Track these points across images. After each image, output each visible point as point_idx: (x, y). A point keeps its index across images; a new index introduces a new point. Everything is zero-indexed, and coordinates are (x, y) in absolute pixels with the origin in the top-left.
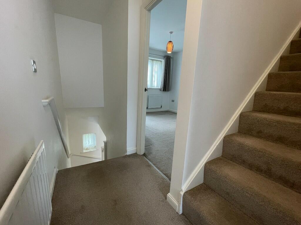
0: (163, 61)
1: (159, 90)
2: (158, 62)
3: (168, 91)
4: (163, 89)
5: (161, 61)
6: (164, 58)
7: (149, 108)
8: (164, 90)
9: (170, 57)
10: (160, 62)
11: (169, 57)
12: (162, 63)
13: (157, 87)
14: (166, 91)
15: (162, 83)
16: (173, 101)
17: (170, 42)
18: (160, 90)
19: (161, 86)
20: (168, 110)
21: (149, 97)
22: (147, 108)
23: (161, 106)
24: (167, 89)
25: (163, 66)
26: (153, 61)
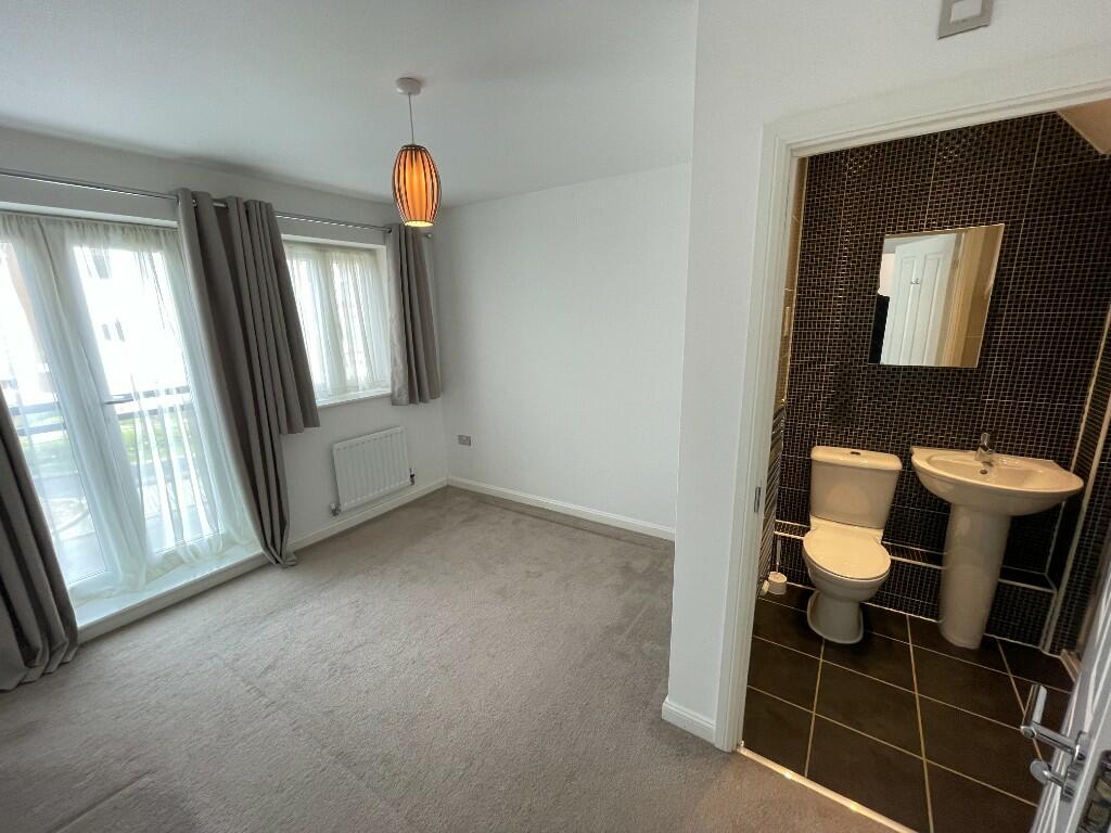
0: (384, 252)
1: (389, 401)
2: (355, 256)
3: (434, 396)
4: (405, 397)
5: (372, 252)
6: (384, 238)
7: (344, 506)
8: (412, 400)
9: (416, 230)
10: (366, 256)
11: (413, 229)
12: (376, 263)
13: (373, 385)
14: (422, 399)
15: (394, 363)
16: (465, 441)
17: (414, 150)
18: (393, 400)
19: (395, 378)
20: (445, 484)
21: (335, 452)
22: (335, 512)
23: (412, 476)
24: (426, 390)
25: (389, 280)
26: (328, 254)
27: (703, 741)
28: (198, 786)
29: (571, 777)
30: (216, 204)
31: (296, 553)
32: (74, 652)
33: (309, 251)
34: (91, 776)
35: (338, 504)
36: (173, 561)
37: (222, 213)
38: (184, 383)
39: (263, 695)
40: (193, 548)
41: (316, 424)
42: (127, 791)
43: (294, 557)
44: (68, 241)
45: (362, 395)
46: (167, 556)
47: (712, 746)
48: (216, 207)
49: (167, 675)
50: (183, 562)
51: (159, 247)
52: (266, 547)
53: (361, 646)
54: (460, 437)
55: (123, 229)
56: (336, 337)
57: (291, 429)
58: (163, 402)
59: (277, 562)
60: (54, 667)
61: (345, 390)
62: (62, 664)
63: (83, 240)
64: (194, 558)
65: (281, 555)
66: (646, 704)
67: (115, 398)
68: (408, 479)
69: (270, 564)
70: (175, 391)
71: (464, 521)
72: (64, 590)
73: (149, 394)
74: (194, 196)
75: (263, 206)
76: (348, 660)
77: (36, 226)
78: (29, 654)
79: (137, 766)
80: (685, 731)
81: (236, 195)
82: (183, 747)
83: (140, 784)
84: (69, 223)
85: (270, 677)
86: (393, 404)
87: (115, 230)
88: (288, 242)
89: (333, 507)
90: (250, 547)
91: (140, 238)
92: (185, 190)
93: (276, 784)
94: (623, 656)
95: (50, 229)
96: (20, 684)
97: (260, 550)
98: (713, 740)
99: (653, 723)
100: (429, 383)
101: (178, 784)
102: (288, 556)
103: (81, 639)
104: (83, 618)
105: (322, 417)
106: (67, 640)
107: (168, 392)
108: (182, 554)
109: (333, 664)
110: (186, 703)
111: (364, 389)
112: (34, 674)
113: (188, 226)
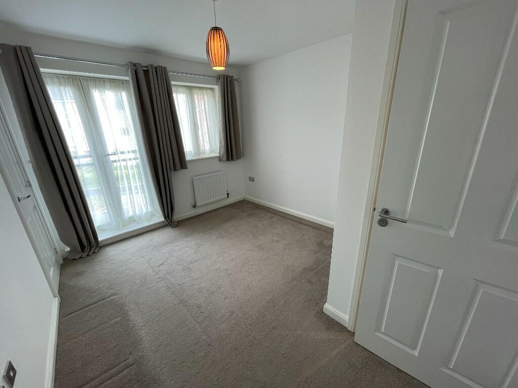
0: (217, 88)
1: (218, 159)
2: (205, 92)
3: (238, 158)
4: (225, 158)
5: (212, 89)
6: (217, 82)
7: (198, 204)
8: (228, 159)
9: (232, 77)
10: (209, 91)
11: (230, 77)
12: (214, 95)
13: (211, 152)
14: (232, 159)
15: (221, 142)
16: (252, 179)
17: (216, 29)
18: (220, 159)
19: (221, 149)
20: (243, 199)
21: (194, 181)
22: (194, 206)
23: (228, 194)
24: (235, 156)
25: (219, 102)
26: (192, 91)
27: (341, 325)
28: (131, 302)
29: (274, 328)
30: (144, 68)
31: (178, 222)
32: (97, 249)
33: (185, 90)
34: (97, 293)
35: (195, 203)
36: (132, 220)
37: (146, 72)
38: (133, 149)
39: (157, 274)
40: (139, 216)
41: (186, 168)
42: (108, 299)
43: (176, 223)
44: (90, 88)
45: (207, 156)
46: (130, 218)
47: (346, 328)
48: (144, 70)
49: (127, 261)
50: (135, 221)
51: (124, 89)
52: (165, 218)
53: (196, 261)
54: (250, 178)
55: (110, 81)
56: (196, 129)
57: (175, 169)
58: (127, 156)
59: (170, 224)
60: (91, 254)
61: (199, 154)
62: (94, 253)
63: (96, 87)
64: (139, 220)
65: (171, 222)
66: (317, 304)
67: (110, 154)
68: (226, 195)
69: (167, 225)
70: (131, 152)
71: (248, 215)
72: (94, 227)
73: (122, 153)
74: (135, 65)
75: (163, 68)
76: (190, 266)
77: (79, 81)
78: (83, 248)
79: (112, 291)
80: (333, 319)
81: (151, 64)
82: (128, 288)
83: (112, 298)
84: (90, 80)
85: (161, 268)
86: (220, 161)
87: (107, 83)
88: (175, 85)
89: (194, 204)
90: (159, 218)
91: (117, 85)
92: (131, 62)
93: (157, 307)
94: (310, 282)
95: (84, 83)
96: (80, 258)
97: (163, 219)
98: (346, 326)
99: (318, 313)
100: (236, 153)
101: (125, 300)
102: (174, 222)
103: (100, 245)
104: (101, 238)
105: (188, 165)
106: (95, 244)
107: (129, 152)
108: (135, 217)
109: (184, 267)
110: (132, 273)
111: (208, 154)
112: (85, 254)
113: (133, 79)
